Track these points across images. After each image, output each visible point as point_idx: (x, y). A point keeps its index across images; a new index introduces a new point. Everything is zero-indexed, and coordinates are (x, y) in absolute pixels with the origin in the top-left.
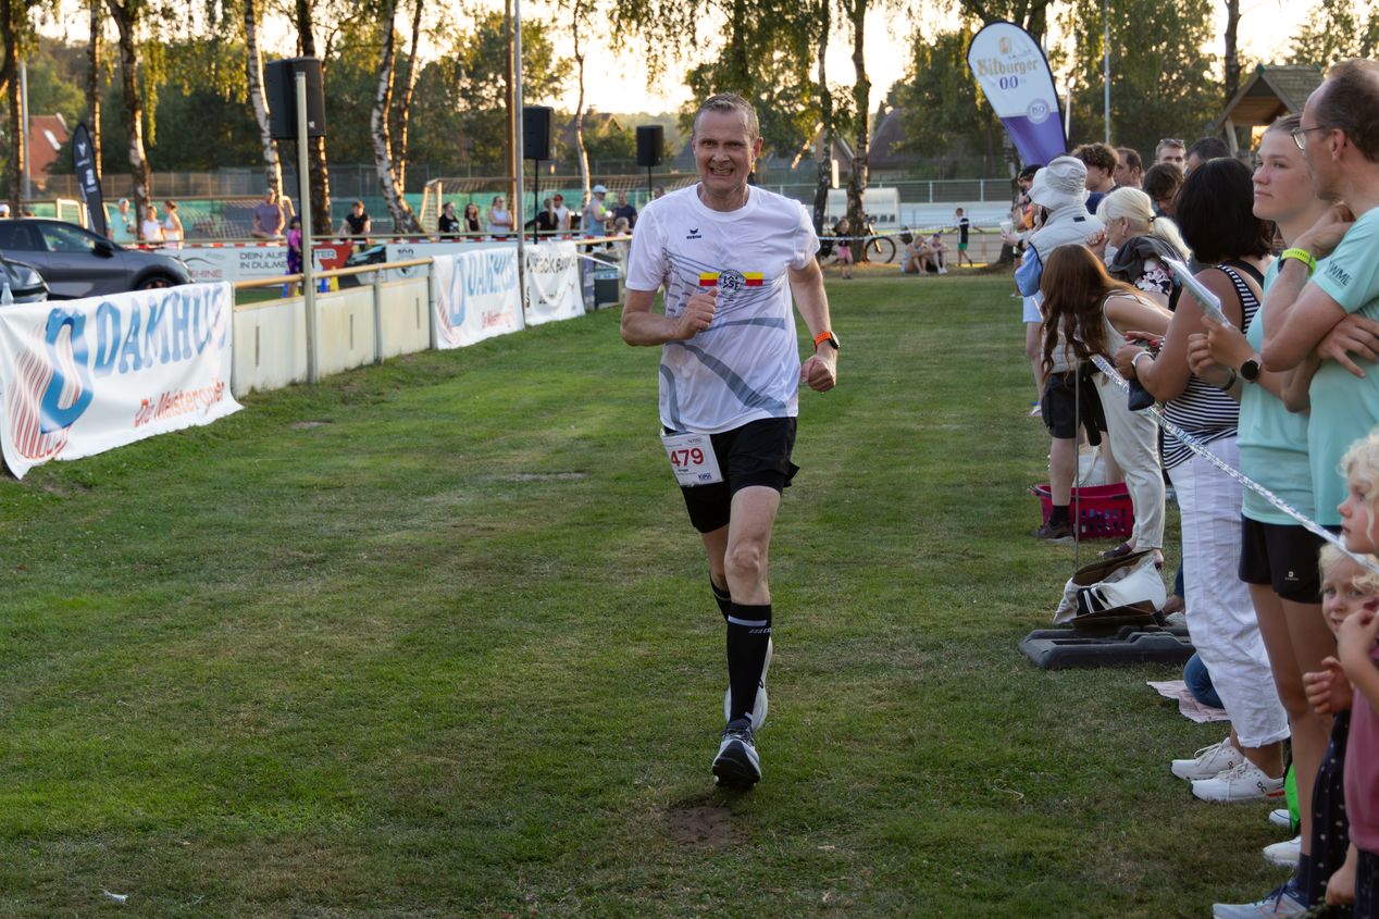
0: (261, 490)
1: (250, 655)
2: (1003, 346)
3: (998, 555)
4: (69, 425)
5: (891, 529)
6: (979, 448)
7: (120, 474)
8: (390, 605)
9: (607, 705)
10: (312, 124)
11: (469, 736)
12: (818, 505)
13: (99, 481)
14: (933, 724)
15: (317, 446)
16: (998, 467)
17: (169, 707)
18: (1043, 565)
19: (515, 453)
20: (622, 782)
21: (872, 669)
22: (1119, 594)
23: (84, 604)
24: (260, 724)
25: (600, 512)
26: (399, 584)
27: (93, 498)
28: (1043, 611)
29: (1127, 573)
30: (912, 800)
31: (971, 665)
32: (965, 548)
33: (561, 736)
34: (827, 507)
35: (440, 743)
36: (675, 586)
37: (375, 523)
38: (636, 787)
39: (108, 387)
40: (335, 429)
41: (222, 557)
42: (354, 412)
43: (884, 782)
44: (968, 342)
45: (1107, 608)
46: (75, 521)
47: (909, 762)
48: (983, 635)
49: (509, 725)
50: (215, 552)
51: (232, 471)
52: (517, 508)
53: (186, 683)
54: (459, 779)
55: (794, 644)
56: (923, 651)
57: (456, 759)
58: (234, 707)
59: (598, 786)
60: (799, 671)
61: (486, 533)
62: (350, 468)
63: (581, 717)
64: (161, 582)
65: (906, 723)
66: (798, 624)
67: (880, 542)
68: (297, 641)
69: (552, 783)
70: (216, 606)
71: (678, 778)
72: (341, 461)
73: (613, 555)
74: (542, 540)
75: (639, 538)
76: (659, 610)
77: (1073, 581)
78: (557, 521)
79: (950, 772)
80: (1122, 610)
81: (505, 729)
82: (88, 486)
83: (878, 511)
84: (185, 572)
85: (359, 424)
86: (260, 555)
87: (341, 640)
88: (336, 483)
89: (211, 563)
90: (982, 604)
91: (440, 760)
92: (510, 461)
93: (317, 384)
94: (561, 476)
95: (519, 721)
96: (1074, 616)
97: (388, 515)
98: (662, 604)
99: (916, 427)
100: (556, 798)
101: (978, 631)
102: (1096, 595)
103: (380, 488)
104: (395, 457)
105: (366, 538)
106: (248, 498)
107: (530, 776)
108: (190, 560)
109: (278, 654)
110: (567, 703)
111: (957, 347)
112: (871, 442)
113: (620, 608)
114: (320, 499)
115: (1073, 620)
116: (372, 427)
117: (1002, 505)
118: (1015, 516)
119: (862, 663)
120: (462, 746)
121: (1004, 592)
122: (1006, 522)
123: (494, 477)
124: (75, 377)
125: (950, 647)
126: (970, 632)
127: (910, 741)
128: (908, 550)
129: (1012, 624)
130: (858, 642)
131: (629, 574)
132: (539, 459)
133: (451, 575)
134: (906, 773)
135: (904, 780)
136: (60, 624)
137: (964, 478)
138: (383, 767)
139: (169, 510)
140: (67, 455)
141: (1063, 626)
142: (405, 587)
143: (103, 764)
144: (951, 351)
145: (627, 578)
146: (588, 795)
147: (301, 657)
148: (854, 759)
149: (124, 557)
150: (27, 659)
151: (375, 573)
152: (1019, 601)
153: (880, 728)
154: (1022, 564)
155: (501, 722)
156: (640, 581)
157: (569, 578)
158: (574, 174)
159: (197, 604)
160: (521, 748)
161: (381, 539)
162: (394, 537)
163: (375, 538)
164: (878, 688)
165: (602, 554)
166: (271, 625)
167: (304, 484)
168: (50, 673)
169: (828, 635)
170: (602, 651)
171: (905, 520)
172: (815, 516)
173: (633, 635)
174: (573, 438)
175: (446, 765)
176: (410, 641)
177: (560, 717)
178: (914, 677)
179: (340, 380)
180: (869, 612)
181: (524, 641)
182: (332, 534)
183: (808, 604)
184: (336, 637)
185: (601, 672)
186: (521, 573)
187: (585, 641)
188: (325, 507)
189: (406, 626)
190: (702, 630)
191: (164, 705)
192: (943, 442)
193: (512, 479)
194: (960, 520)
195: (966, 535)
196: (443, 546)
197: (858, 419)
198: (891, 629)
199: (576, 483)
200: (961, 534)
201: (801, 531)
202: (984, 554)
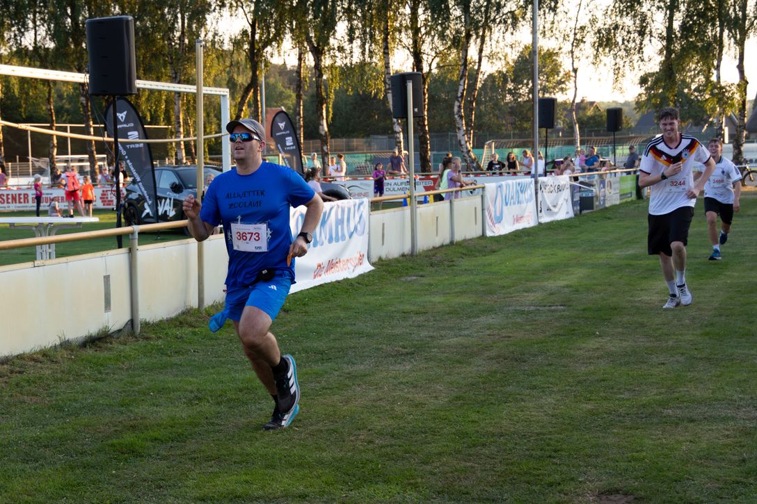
0: (381, 314)
1: (368, 404)
5: (744, 339)
7: (304, 304)
8: (448, 378)
9: (567, 436)
10: (416, 110)
11: (487, 451)
12: (701, 326)
13: (292, 308)
15: (414, 290)
17: (321, 431)
19: (526, 294)
20: (572, 479)
21: (725, 419)
24: (370, 442)
25: (572, 328)
26: (454, 366)
27: (289, 317)
30: (741, 494)
33: (539, 453)
34: (706, 326)
35: (470, 455)
36: (613, 371)
37: (443, 333)
38: (580, 482)
40: (424, 280)
41: (357, 350)
42: (436, 271)
43: (726, 483)
46: (278, 330)
47: (742, 472)
49: (510, 445)
50: (354, 348)
51: (366, 303)
52: (526, 325)
53: (331, 419)
54: (479, 475)
55: (679, 403)
57: (479, 464)
58: (356, 432)
59: (558, 481)
60: (681, 420)
61: (507, 339)
62: (432, 302)
63: (552, 442)
64: (322, 363)
65: (742, 450)
66: (683, 393)
67: (736, 347)
68: (394, 396)
69: (532, 478)
70: (351, 377)
71: (605, 478)
72: (427, 298)
73: (578, 352)
74: (537, 344)
75: (592, 344)
76: (603, 383)
78: (548, 333)
81: (508, 448)
82: (286, 311)
83: (737, 330)
84: (337, 358)
85: (439, 278)
86: (378, 349)
87: (420, 397)
88: (423, 310)
89: (351, 353)
91: (469, 464)
92: (523, 299)
93: (417, 256)
94: (553, 308)
95: (516, 444)
97: (451, 329)
98: (604, 381)
100: (534, 487)
103: (448, 314)
104: (458, 296)
105: (438, 341)
106: (374, 318)
107: (519, 474)
108: (339, 352)
109: (384, 404)
110: (544, 434)
112: (737, 289)
114: (414, 319)
116: (446, 279)
119: (719, 416)
120: (482, 456)
123: (513, 308)
127: (744, 461)
128: (752, 352)
130: (718, 404)
131: (586, 363)
132: (540, 298)
133: (484, 362)
134: (739, 479)
135: (738, 483)
138: (436, 467)
139: (330, 325)
142: (457, 369)
143: (283, 461)
146: (551, 486)
147: (396, 406)
148: (709, 470)
149: (303, 349)
150: (246, 404)
151: (441, 360)
153: (726, 453)
155: (505, 444)
156: (592, 367)
157: (551, 365)
158: (572, 137)
159: (341, 376)
160: (515, 459)
161: (447, 341)
162: (454, 341)
163: (443, 342)
164: (727, 430)
165: (572, 352)
166: (381, 388)
167: (405, 311)
168: (258, 412)
169: (700, 400)
170: (567, 406)
171: (753, 335)
172: (699, 332)
173: (585, 397)
174: (561, 287)
175: (472, 467)
176: (458, 398)
177: (539, 443)
178: (749, 425)
179: (430, 253)
180: (726, 387)
181: (523, 400)
182: (419, 339)
183: (690, 382)
184: (416, 395)
185: (565, 418)
186: (524, 362)
187: (558, 400)
188: (416, 324)
189: (456, 390)
190: (626, 395)
191: (318, 431)
193: (523, 309)
196: (480, 346)
197: (731, 277)
198: (738, 397)
199: (560, 312)
201: (690, 340)
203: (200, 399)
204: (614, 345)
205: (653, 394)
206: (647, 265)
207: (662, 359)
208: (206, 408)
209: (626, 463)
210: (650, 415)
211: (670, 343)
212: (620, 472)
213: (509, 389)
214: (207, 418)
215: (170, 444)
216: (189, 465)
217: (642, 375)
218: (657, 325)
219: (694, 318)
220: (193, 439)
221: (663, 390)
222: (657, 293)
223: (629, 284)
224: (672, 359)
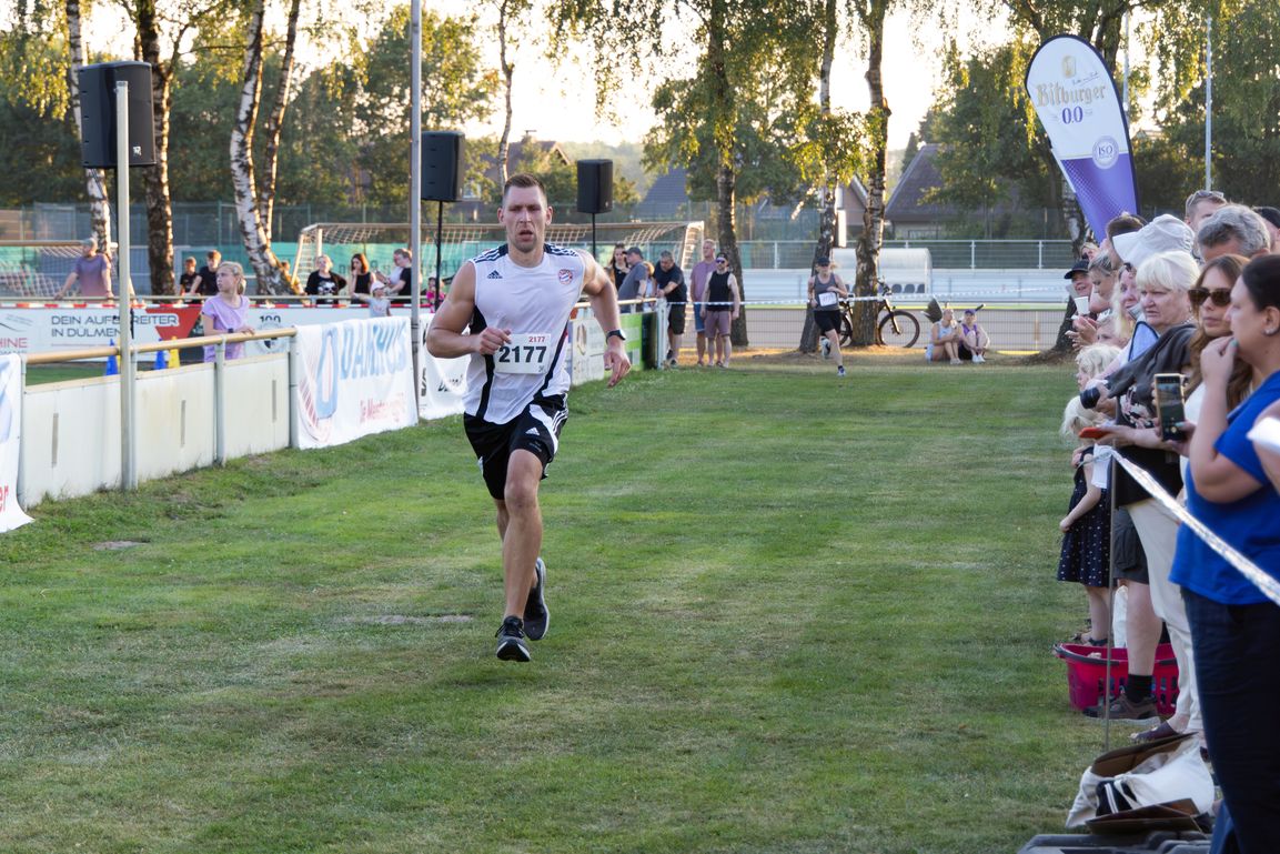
0: (46, 630)
2: (1045, 460)
3: (1006, 735)
5: (867, 697)
6: (998, 593)
8: (196, 785)
10: (137, 150)
12: (776, 665)
15: (125, 574)
16: (1019, 620)
18: (1063, 747)
19: (386, 587)
22: (1150, 789)
26: (212, 756)
28: (1056, 811)
29: (1163, 762)
32: (962, 724)
34: (787, 667)
36: (575, 768)
37: (188, 676)
40: (151, 550)
42: (179, 528)
44: (1001, 454)
45: (1135, 807)
48: (970, 841)
51: (9, 604)
52: (381, 659)
55: (721, 845)
61: (336, 692)
62: (168, 603)
66: (729, 821)
67: (851, 715)
68: (67, 829)
72: (155, 593)
73: (498, 724)
74: (406, 703)
75: (537, 702)
76: (550, 798)
77: (1095, 771)
78: (430, 678)
80: (1153, 811)
83: (854, 675)
85: (186, 546)
86: (31, 714)
87: (127, 829)
88: (144, 622)
90: (976, 798)
92: (378, 599)
93: (134, 492)
94: (445, 619)
96: (1093, 817)
97: (208, 666)
98: (554, 790)
99: (918, 564)
101: (966, 835)
102: (1121, 790)
103: (202, 630)
104: (226, 590)
105: (176, 695)
106: (26, 640)
111: (985, 459)
112: (857, 582)
113: (499, 794)
114: (122, 642)
115: (1087, 822)
116: (201, 549)
117: (1017, 670)
118: (1033, 684)
121: (1006, 784)
122: (1020, 691)
123: (353, 618)
126: (955, 836)
128: (886, 726)
129: (1012, 827)
130: (807, 845)
131: (516, 749)
132: (417, 596)
133: (282, 747)
137: (973, 632)
141: (1078, 830)
142: (218, 762)
144: (980, 465)
145: (513, 755)
151: (181, 742)
152: (1025, 796)
154: (1035, 747)
156: (529, 760)
157: (435, 753)
161: (197, 696)
162: (213, 695)
163: (186, 697)
165: (484, 723)
166: (36, 808)
167: (101, 622)
169: (768, 837)
171: (888, 687)
172: (770, 678)
173: (510, 830)
174: (466, 570)
176: (217, 832)
179: (166, 486)
180: (825, 807)
181: (367, 837)
182: (132, 689)
183: (747, 794)
184: (120, 825)
186: (375, 746)
187: (447, 837)
188: (126, 654)
189: (215, 811)
190: (602, 825)
192: (950, 585)
193: (377, 622)
194: (961, 688)
195: (965, 708)
196: (274, 710)
197: (844, 553)
198: (851, 830)
199: (461, 629)
200: (960, 706)
201: (749, 697)
202: (986, 733)
204: (578, 709)
205: (661, 822)
206: (662, 522)
207: (686, 742)
211: (706, 704)
213: (338, 810)
217: (639, 780)
218: (678, 661)
219: (761, 647)
221: (686, 814)
222: (681, 587)
223: (619, 567)
224: (709, 740)
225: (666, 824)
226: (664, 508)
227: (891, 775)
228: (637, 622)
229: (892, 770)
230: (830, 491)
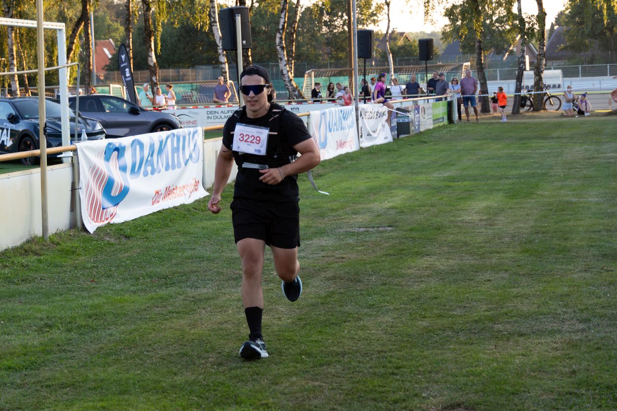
0: (219, 238)
1: (215, 327)
4: (117, 204)
5: (561, 256)
6: (609, 211)
7: (144, 230)
9: (407, 353)
10: (244, 42)
11: (333, 371)
12: (521, 243)
13: (133, 234)
14: (586, 363)
17: (172, 355)
19: (355, 216)
20: (416, 395)
21: (552, 333)
23: (126, 301)
24: (220, 365)
25: (401, 248)
27: (130, 243)
30: (576, 404)
31: (607, 330)
32: (603, 266)
33: (382, 370)
34: (525, 244)
35: (317, 375)
36: (443, 288)
38: (424, 398)
39: (137, 184)
41: (199, 274)
43: (559, 395)
44: (602, 153)
46: (120, 256)
47: (574, 384)
48: (613, 314)
49: (354, 364)
50: (195, 272)
51: (203, 228)
52: (357, 247)
53: (180, 342)
54: (327, 394)
55: (508, 319)
56: (580, 322)
57: (326, 383)
58: (206, 355)
59: (403, 398)
60: (511, 334)
61: (340, 260)
63: (393, 360)
64: (166, 288)
65: (571, 362)
66: (511, 308)
67: (555, 263)
68: (239, 319)
69: (378, 396)
70: (196, 301)
71: (446, 393)
73: (409, 271)
74: (370, 264)
75: (424, 262)
76: (435, 301)
78: (378, 253)
79: (596, 389)
81: (352, 366)
82: (127, 237)
83: (554, 247)
84: (179, 283)
86: (218, 273)
89: (193, 278)
90: (612, 296)
91: (317, 383)
92: (352, 222)
94: (381, 229)
95: (359, 362)
98: (436, 298)
99: (574, 200)
100: (380, 404)
101: (610, 312)
106: (212, 243)
107: (365, 392)
108: (182, 276)
109: (229, 326)
110: (385, 352)
111: (596, 155)
112: (550, 208)
113: (413, 300)
119: (546, 329)
120: (329, 376)
123: (344, 230)
124: (119, 179)
125: (596, 321)
126: (606, 312)
127: (574, 372)
128: (570, 267)
130: (544, 318)
131: (418, 282)
132: (369, 220)
133: (322, 283)
134: (572, 390)
135: (571, 394)
136: (113, 311)
137: (601, 227)
138: (285, 388)
139: (170, 250)
140: (117, 220)
143: (137, 386)
144: (593, 158)
145: (417, 284)
146: (397, 402)
147: (241, 328)
148: (543, 382)
149: (147, 274)
150: (96, 330)
153: (557, 365)
155: (350, 363)
156: (424, 286)
157: (385, 284)
158: (385, 66)
159: (186, 300)
160: (361, 377)
164: (555, 343)
165: (403, 271)
166: (225, 311)
168: (108, 338)
169: (527, 315)
170: (403, 324)
171: (569, 251)
172: (519, 249)
173: (420, 315)
174: (386, 208)
175: (320, 386)
177: (381, 360)
178: (575, 337)
180: (550, 302)
183: (516, 297)
185: (403, 335)
186: (360, 282)
187: (394, 318)
190: (458, 312)
191: (169, 355)
192: (589, 208)
193: (354, 231)
194: (599, 251)
195: (602, 259)
196: (317, 268)
197: (542, 196)
198: (562, 311)
199: (388, 233)
200: (600, 258)
201: (511, 257)
202: (613, 269)
203: (50, 326)
204: (442, 264)
205: (482, 310)
206: (465, 186)
207: (487, 276)
208: (57, 335)
209: (465, 378)
210: (482, 330)
211: (494, 261)
212: (460, 387)
214: (58, 345)
215: (24, 372)
216: (44, 392)
218: (480, 243)
219: (514, 236)
220: (46, 366)
221: (492, 306)
222: (477, 213)
223: (450, 205)
224: (497, 276)
225: (484, 311)
226: (466, 180)
227: (575, 288)
228: (460, 227)
229: (576, 286)
230: (533, 171)
